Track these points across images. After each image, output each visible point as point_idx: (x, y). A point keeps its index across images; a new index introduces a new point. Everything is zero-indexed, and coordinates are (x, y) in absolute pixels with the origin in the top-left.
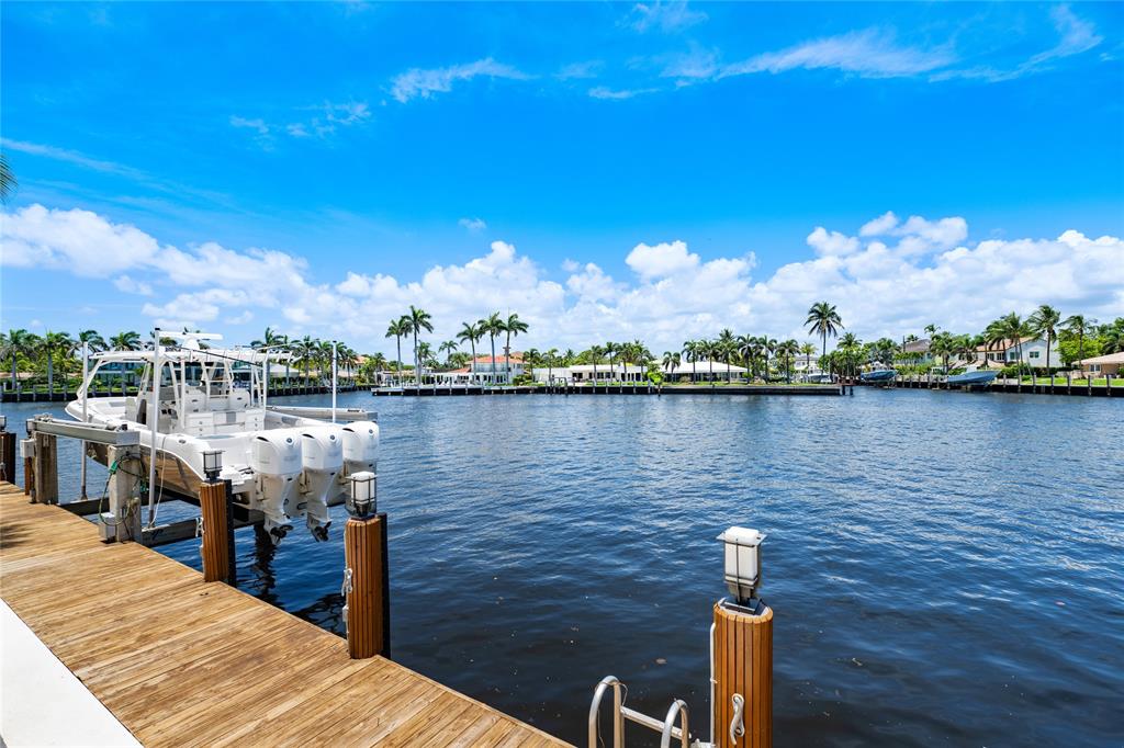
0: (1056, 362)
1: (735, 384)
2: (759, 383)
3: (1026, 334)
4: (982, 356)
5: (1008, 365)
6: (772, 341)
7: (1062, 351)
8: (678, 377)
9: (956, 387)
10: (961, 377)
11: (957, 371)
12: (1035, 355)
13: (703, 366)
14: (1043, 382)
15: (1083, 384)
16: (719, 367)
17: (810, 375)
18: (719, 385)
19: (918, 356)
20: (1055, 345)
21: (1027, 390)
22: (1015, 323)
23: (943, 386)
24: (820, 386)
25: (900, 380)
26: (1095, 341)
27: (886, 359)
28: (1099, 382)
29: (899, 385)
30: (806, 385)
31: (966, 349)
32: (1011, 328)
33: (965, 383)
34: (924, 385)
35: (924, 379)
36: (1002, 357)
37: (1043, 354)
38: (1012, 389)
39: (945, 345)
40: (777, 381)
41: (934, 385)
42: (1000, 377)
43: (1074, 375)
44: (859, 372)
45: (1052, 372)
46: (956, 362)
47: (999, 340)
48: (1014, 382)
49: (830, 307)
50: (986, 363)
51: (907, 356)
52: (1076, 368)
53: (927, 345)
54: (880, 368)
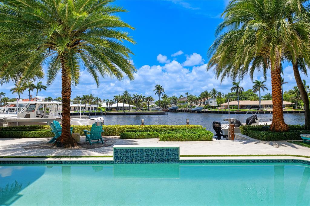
0: (216, 105)
1: (131, 111)
2: (140, 111)
3: (209, 97)
4: (199, 102)
5: (206, 105)
6: (144, 96)
7: (217, 101)
8: (111, 109)
9: (193, 112)
10: (195, 109)
11: (194, 106)
12: (211, 102)
13: (121, 105)
14: (213, 110)
15: (221, 110)
16: (126, 105)
17: (155, 108)
18: (127, 111)
19: (184, 102)
20: (216, 100)
21: (210, 112)
22: (207, 93)
23: (190, 112)
24: (159, 112)
25: (179, 110)
26: (224, 99)
27: (175, 103)
28: (224, 110)
30: (154, 111)
31: (196, 100)
32: (205, 95)
33: (196, 110)
34: (186, 111)
35: (186, 109)
36: (204, 103)
37: (213, 102)
38: (206, 112)
39: (191, 99)
40: (145, 110)
41: (188, 111)
42: (204, 109)
43: (219, 108)
44: (168, 107)
45: (215, 107)
46: (194, 104)
47: (203, 98)
48: (207, 110)
49: (161, 86)
50: (201, 105)
51: (181, 102)
52: (220, 106)
53: (185, 99)
54: (174, 106)
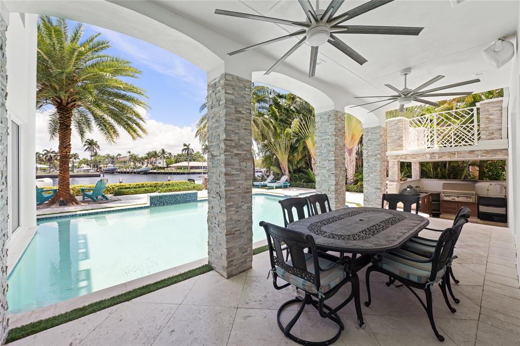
0: (165, 166)
2: (56, 172)
3: (159, 157)
4: (146, 163)
5: (153, 166)
7: (166, 162)
9: (138, 173)
10: (141, 169)
11: (140, 167)
12: (160, 163)
14: (162, 171)
15: (171, 171)
17: (83, 169)
19: (125, 162)
20: (165, 160)
21: (159, 173)
22: (156, 153)
23: (135, 173)
24: (90, 173)
25: (119, 171)
26: (173, 159)
27: (113, 163)
28: (174, 171)
29: (119, 172)
30: (82, 173)
31: (141, 160)
32: (154, 155)
33: (142, 171)
34: (128, 173)
35: (128, 170)
36: (151, 163)
37: (161, 163)
38: (155, 173)
39: (134, 158)
41: (131, 173)
42: (152, 170)
43: (169, 169)
44: (100, 168)
45: (164, 168)
46: (138, 165)
47: (150, 158)
48: (155, 171)
49: (94, 141)
50: (147, 165)
51: (121, 162)
52: (169, 167)
53: (128, 158)
54: (110, 166)
